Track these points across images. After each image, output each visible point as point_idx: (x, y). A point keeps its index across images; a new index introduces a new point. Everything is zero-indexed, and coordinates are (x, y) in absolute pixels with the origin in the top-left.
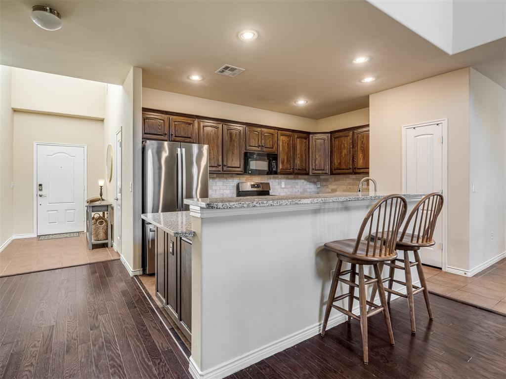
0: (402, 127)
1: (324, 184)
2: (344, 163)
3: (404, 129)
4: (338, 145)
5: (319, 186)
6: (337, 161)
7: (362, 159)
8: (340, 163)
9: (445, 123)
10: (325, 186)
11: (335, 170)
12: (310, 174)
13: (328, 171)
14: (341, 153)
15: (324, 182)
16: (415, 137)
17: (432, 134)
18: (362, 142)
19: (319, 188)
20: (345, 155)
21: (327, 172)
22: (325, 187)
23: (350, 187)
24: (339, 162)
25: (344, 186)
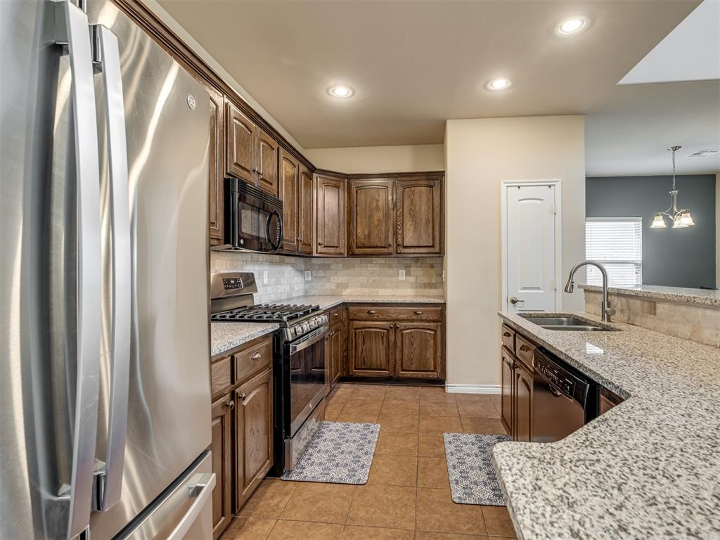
0: (502, 184)
1: (322, 275)
2: (377, 235)
3: (503, 186)
4: (366, 203)
5: (310, 279)
6: (364, 231)
7: (412, 230)
8: (369, 235)
9: (558, 185)
10: (323, 277)
11: (357, 247)
12: (315, 254)
13: (344, 250)
14: (371, 217)
15: (321, 271)
16: (520, 200)
17: (542, 200)
18: (412, 201)
19: (309, 282)
20: (379, 220)
21: (342, 251)
22: (323, 280)
23: (374, 278)
24: (367, 232)
25: (362, 278)
